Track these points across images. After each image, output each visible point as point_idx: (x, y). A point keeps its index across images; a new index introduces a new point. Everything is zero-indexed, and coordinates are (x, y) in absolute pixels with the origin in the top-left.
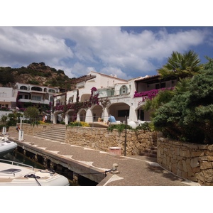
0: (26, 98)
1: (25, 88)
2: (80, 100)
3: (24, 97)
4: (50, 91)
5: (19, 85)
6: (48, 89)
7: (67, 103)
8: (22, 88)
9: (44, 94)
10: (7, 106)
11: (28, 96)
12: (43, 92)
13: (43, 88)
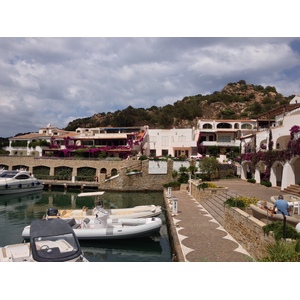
0: (211, 140)
1: (210, 126)
2: (274, 147)
3: (208, 138)
4: (243, 127)
5: (201, 123)
6: (240, 124)
7: (258, 150)
8: (205, 126)
9: (235, 132)
10: (187, 152)
11: (212, 137)
12: (233, 129)
13: (233, 124)
